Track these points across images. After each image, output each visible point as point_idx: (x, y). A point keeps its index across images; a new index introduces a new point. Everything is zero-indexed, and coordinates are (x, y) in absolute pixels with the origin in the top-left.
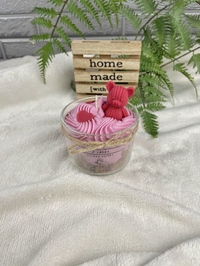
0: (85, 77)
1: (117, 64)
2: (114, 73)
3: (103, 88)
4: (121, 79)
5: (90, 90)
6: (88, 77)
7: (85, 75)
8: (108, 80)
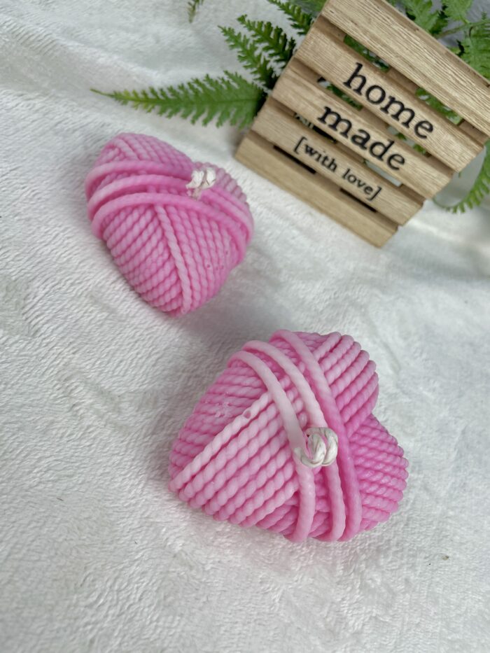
0: (310, 102)
2: (392, 140)
3: (333, 160)
4: (397, 169)
5: (295, 145)
6: (315, 107)
7: (310, 97)
8: (365, 148)
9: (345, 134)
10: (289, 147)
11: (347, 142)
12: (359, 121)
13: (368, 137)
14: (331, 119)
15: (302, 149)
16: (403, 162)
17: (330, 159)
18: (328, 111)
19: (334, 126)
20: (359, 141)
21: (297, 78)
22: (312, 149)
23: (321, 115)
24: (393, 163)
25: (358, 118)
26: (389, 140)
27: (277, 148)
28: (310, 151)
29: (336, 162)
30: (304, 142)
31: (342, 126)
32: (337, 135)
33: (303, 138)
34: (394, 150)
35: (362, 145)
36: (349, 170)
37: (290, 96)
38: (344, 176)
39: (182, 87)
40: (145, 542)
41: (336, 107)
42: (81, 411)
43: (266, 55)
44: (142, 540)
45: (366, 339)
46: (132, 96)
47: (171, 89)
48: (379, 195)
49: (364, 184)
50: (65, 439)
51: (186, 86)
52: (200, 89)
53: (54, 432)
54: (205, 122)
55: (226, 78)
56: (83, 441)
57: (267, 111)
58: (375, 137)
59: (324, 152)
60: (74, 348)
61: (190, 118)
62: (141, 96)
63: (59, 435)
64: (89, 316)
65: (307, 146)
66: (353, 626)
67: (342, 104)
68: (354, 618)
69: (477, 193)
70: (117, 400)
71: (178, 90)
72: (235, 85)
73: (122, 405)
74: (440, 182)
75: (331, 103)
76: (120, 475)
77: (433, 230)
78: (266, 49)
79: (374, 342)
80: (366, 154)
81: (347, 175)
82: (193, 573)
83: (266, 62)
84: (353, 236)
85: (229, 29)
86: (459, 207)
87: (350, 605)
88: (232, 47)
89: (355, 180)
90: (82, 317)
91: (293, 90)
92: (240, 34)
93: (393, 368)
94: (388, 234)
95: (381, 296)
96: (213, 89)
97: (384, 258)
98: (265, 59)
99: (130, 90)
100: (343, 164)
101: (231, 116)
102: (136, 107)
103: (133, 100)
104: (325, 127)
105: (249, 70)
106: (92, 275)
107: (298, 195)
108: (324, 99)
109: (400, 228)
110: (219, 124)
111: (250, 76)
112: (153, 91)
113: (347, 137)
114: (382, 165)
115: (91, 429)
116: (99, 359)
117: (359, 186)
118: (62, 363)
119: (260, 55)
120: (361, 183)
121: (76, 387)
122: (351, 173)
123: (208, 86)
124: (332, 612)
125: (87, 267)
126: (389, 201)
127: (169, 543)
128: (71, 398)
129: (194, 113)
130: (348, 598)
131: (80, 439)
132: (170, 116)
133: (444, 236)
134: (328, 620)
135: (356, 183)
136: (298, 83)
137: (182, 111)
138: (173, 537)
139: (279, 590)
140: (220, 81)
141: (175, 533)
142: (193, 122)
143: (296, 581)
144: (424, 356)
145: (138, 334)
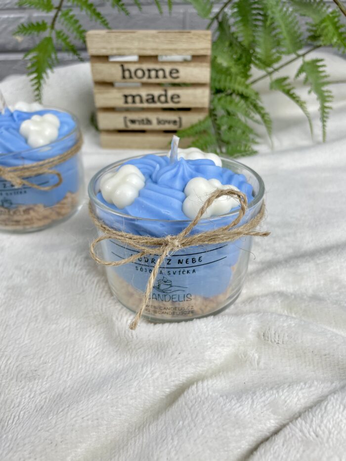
0: (113, 98)
1: (171, 73)
2: (165, 89)
4: (179, 102)
5: (124, 124)
6: (118, 98)
9: (141, 101)
12: (143, 91)
14: (130, 99)
15: (129, 124)
16: (178, 96)
17: (145, 119)
18: (126, 96)
19: (134, 102)
20: (151, 101)
22: (133, 120)
24: (175, 100)
26: (163, 91)
27: (120, 131)
29: (149, 119)
31: (137, 99)
32: (138, 105)
33: (125, 118)
34: (170, 93)
35: (154, 102)
36: (158, 119)
38: (158, 124)
41: (128, 92)
48: (182, 122)
49: (171, 121)
58: (156, 93)
59: (139, 117)
65: (130, 120)
75: (124, 92)
80: (159, 105)
89: (164, 122)
91: (103, 98)
100: (153, 117)
104: (130, 105)
108: (120, 92)
113: (143, 103)
117: (169, 123)
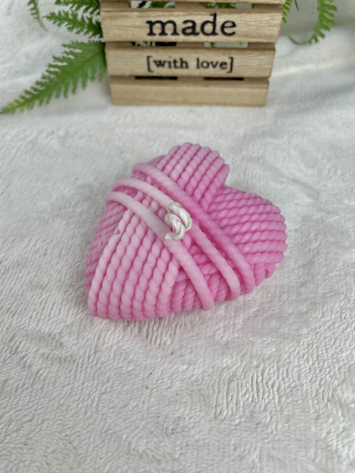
0: (133, 26)
2: (213, 13)
3: (181, 59)
4: (233, 34)
5: (146, 67)
6: (139, 27)
7: (130, 22)
8: (198, 34)
9: (175, 33)
10: (143, 71)
11: (181, 38)
12: (178, 16)
13: (194, 23)
14: (157, 29)
15: (153, 67)
16: (234, 25)
17: (178, 60)
18: (151, 24)
19: (163, 33)
20: (189, 31)
21: (112, 14)
22: (160, 62)
23: (148, 31)
24: (227, 30)
25: (176, 13)
26: (211, 15)
27: (139, 78)
28: (160, 64)
29: (184, 59)
30: (151, 60)
31: (169, 28)
32: (170, 38)
33: (148, 57)
34: (220, 20)
35: (194, 33)
36: (198, 60)
37: (117, 32)
38: (198, 67)
39: (44, 77)
40: (110, 454)
41: (155, 17)
42: (29, 361)
43: (87, 15)
44: (107, 453)
45: (273, 184)
46: (16, 104)
47: (38, 83)
48: (235, 64)
49: (217, 63)
50: (20, 390)
51: (46, 74)
52: (56, 70)
53: (9, 389)
54: (74, 91)
55: (68, 50)
56: (35, 386)
57: (111, 54)
58: (199, 18)
59: (170, 57)
60: (11, 313)
61: (62, 95)
62: (21, 101)
63: (14, 390)
64: (20, 282)
65: (155, 62)
66: (348, 456)
67: (157, 11)
68: (346, 448)
69: (326, 15)
70: (57, 337)
71: (44, 81)
72: (78, 51)
73: (63, 340)
74: (275, 22)
75: (148, 16)
76: (74, 402)
77: (310, 67)
78: (86, 10)
79: (282, 183)
80: (201, 38)
81: (199, 65)
82: (163, 465)
83: (90, 20)
84: (236, 109)
85: (51, 14)
86: (317, 35)
87: (338, 436)
88: (59, 25)
89: (208, 64)
90: (15, 284)
91: (116, 26)
92: (60, 13)
93: (310, 196)
94: (263, 91)
95: (274, 141)
96: (65, 64)
97: (270, 111)
98: (88, 18)
99: (11, 100)
100: (191, 57)
101: (90, 75)
102: (22, 110)
103: (18, 107)
104: (157, 38)
105: (82, 33)
106: (15, 248)
107: (175, 103)
108: (141, 17)
109: (270, 80)
110: (84, 85)
111: (85, 38)
112: (27, 92)
113: (178, 34)
114: (220, 38)
115: (41, 372)
116: (34, 311)
117: (214, 66)
118: (5, 329)
119: (83, 18)
120: (214, 64)
121: (20, 342)
122: (201, 61)
123: (60, 64)
124: (319, 451)
125: (9, 245)
126: (246, 64)
127: (132, 447)
128: (17, 354)
129: (63, 89)
130: (333, 430)
131: (32, 385)
132: (48, 102)
133: (323, 66)
134: (317, 460)
135: (211, 66)
136: (115, 18)
137: (55, 93)
138: (135, 439)
139: (255, 449)
140: (65, 55)
141: (136, 435)
142: (66, 96)
143: (272, 433)
144: (339, 172)
145: (63, 275)
